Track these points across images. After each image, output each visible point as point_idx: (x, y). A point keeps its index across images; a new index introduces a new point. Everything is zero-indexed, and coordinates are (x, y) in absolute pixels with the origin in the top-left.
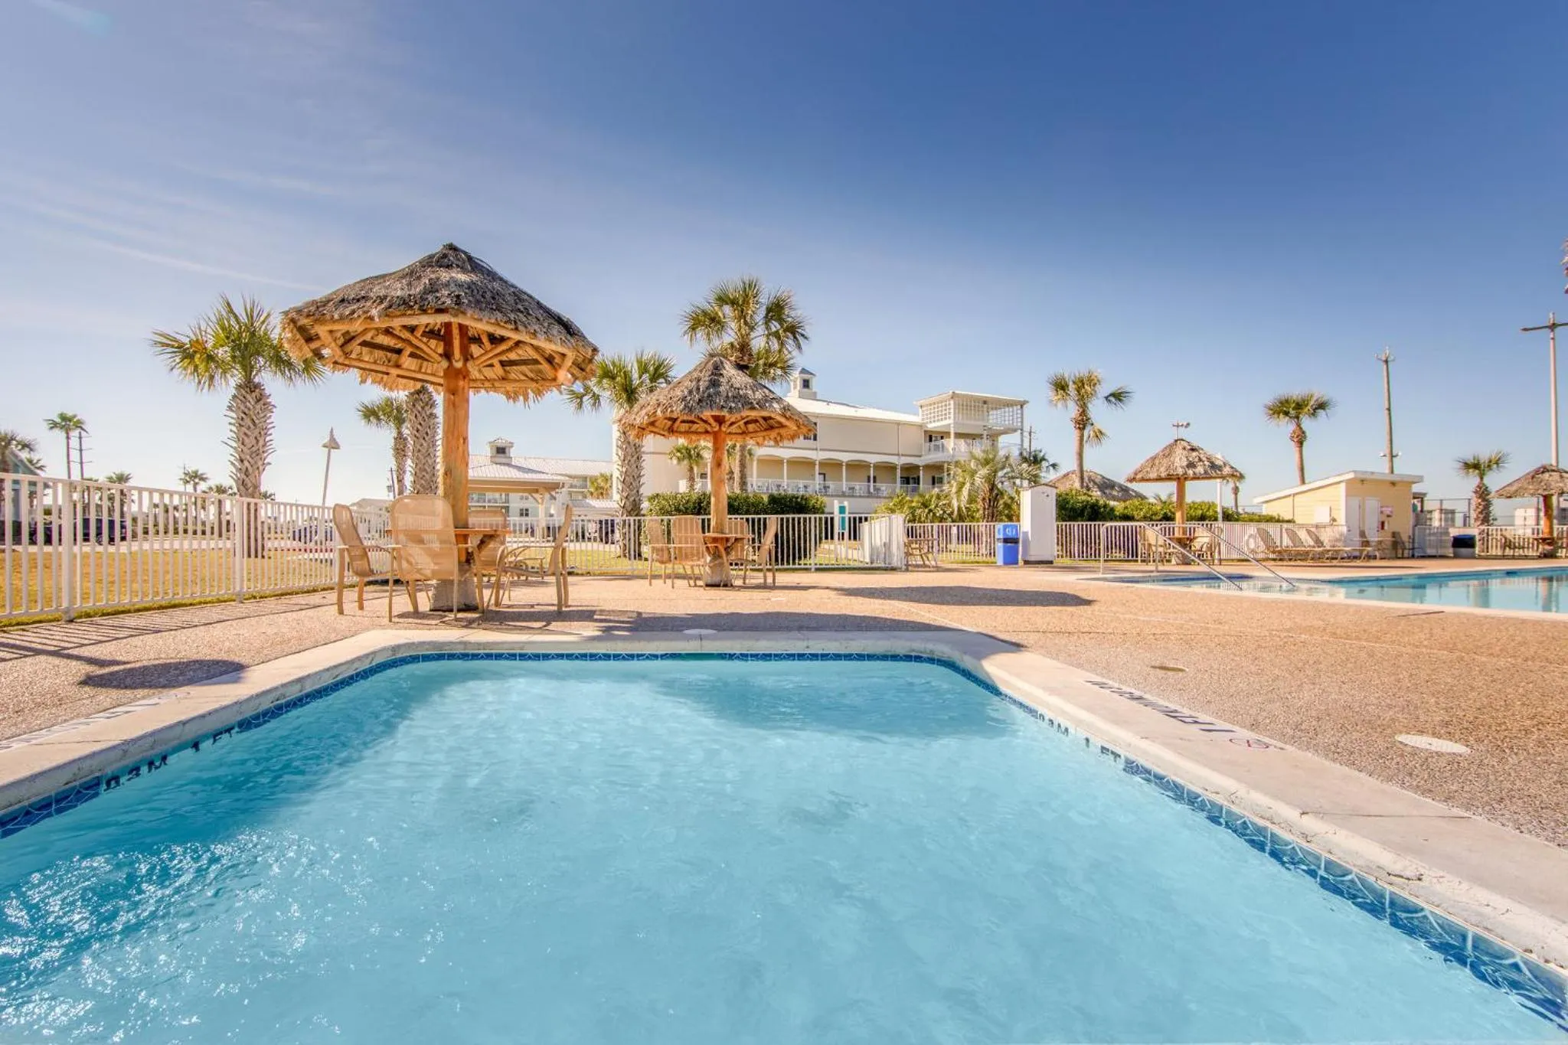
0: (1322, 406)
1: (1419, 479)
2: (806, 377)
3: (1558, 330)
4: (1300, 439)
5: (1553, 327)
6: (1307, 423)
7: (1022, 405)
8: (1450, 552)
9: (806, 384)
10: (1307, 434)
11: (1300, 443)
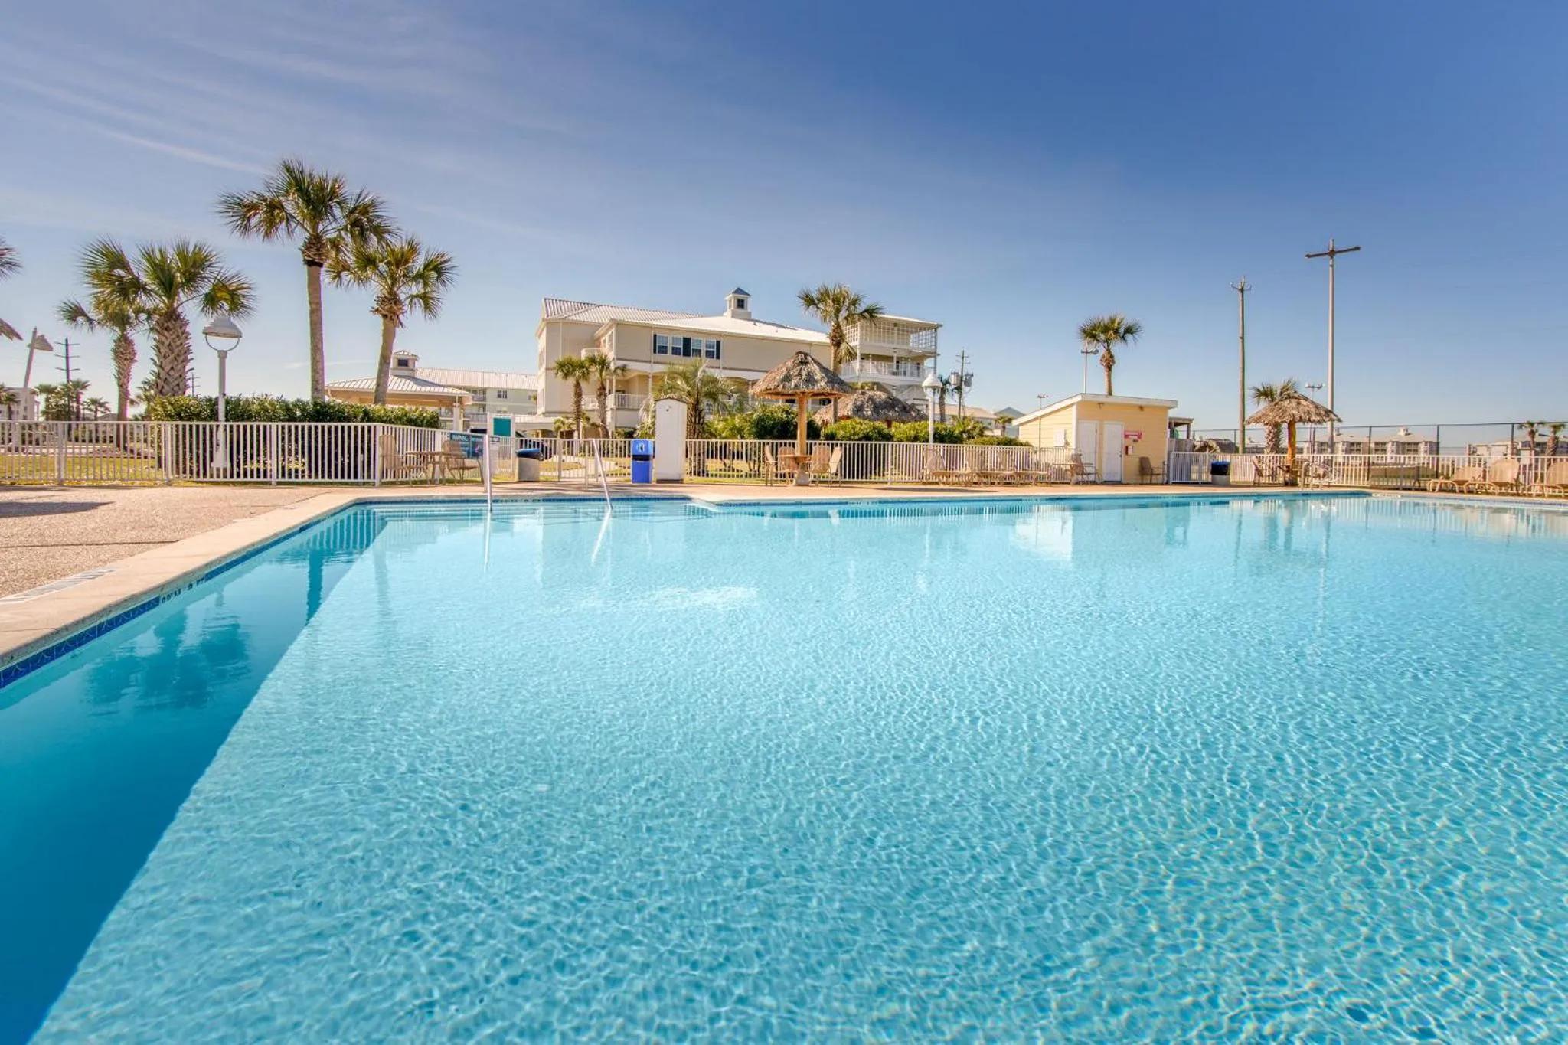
0: (1129, 330)
1: (1174, 404)
2: (741, 296)
3: (1337, 256)
4: (1109, 363)
5: (1332, 253)
6: (1117, 347)
7: (936, 328)
8: (1207, 477)
9: (741, 304)
10: (1116, 359)
11: (1109, 368)
